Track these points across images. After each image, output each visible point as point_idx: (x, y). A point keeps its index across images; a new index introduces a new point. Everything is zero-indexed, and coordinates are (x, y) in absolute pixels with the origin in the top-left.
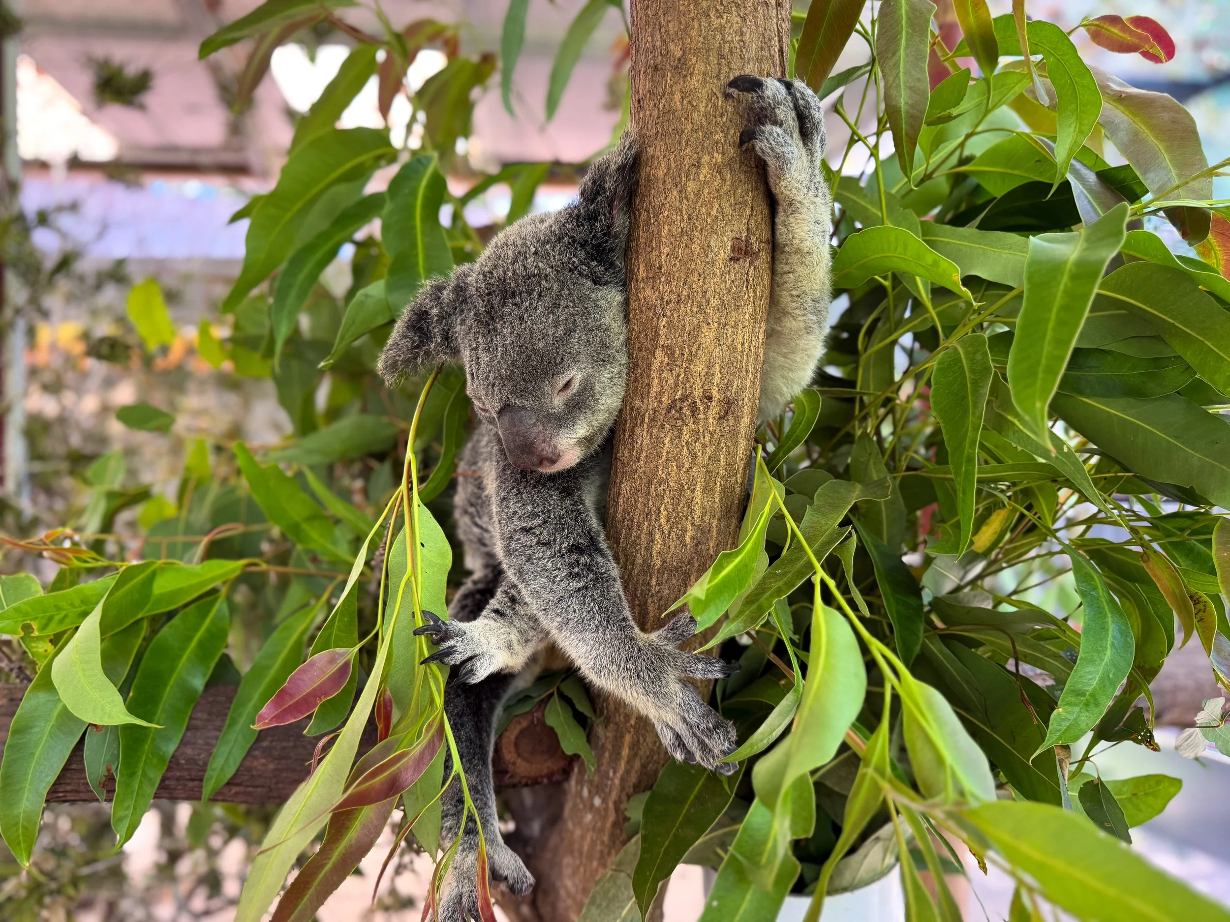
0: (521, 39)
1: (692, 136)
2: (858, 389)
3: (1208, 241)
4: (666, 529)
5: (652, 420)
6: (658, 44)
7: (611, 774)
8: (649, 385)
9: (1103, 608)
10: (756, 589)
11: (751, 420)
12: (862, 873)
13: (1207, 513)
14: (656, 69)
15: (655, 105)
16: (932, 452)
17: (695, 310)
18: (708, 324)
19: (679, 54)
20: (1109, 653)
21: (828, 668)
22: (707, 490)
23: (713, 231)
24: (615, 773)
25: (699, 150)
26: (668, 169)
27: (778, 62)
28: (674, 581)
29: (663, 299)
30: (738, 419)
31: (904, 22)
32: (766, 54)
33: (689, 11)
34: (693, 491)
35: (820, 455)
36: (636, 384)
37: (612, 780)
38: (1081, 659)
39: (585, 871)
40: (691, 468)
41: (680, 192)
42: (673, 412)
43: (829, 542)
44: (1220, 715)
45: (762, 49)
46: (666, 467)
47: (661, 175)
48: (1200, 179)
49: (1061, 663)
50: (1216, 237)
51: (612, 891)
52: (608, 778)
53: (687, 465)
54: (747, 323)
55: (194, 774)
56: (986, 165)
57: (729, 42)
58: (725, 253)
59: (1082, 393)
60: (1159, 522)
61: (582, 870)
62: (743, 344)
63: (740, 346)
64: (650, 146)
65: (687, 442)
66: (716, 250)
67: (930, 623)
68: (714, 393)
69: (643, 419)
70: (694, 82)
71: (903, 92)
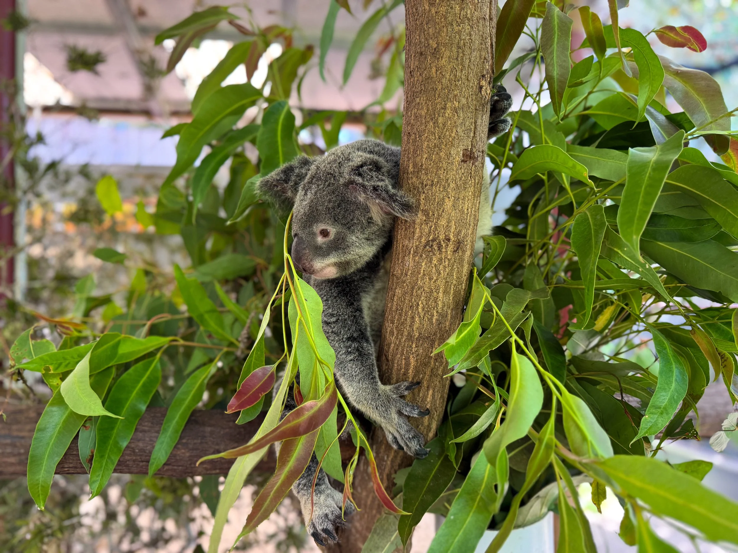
0: (331, 37)
1: (442, 92)
2: (528, 238)
3: (729, 154)
4: (422, 315)
5: (415, 252)
6: (423, 40)
7: (386, 458)
8: (414, 232)
9: (670, 359)
10: (477, 345)
11: (471, 253)
12: (529, 517)
13: (727, 308)
14: (421, 54)
15: (420, 74)
16: (569, 274)
17: (441, 190)
18: (449, 198)
19: (435, 46)
20: (674, 385)
21: (521, 387)
22: (446, 292)
23: (453, 145)
24: (388, 457)
25: (446, 100)
26: (428, 110)
27: (490, 51)
28: (426, 345)
29: (423, 184)
30: (464, 252)
31: (556, 29)
32: (484, 47)
33: (441, 22)
34: (438, 293)
35: (504, 277)
36: (406, 232)
37: (386, 461)
38: (658, 388)
39: (368, 516)
40: (437, 280)
41: (434, 123)
42: (428, 247)
43: (518, 320)
44: (736, 424)
45: (481, 44)
46: (423, 279)
47: (423, 113)
48: (724, 118)
49: (646, 393)
50: (733, 151)
51: (386, 526)
52: (384, 461)
53: (435, 278)
54: (470, 198)
55: (143, 458)
56: (599, 110)
57: (463, 39)
58: (459, 158)
59: (657, 240)
60: (700, 313)
61: (366, 516)
62: (468, 210)
63: (466, 210)
64: (418, 98)
65: (435, 265)
66: (454, 156)
67: (569, 371)
68: (451, 237)
69: (410, 252)
70: (443, 62)
71: (555, 68)
